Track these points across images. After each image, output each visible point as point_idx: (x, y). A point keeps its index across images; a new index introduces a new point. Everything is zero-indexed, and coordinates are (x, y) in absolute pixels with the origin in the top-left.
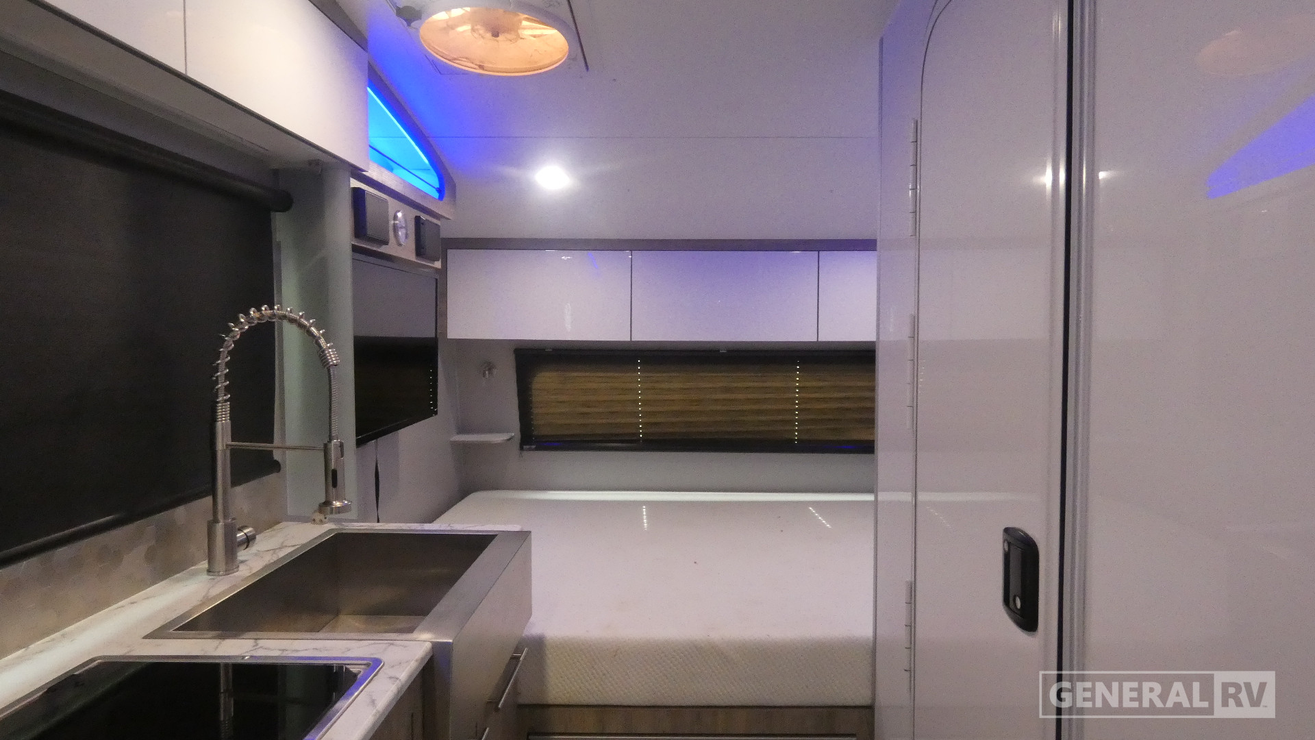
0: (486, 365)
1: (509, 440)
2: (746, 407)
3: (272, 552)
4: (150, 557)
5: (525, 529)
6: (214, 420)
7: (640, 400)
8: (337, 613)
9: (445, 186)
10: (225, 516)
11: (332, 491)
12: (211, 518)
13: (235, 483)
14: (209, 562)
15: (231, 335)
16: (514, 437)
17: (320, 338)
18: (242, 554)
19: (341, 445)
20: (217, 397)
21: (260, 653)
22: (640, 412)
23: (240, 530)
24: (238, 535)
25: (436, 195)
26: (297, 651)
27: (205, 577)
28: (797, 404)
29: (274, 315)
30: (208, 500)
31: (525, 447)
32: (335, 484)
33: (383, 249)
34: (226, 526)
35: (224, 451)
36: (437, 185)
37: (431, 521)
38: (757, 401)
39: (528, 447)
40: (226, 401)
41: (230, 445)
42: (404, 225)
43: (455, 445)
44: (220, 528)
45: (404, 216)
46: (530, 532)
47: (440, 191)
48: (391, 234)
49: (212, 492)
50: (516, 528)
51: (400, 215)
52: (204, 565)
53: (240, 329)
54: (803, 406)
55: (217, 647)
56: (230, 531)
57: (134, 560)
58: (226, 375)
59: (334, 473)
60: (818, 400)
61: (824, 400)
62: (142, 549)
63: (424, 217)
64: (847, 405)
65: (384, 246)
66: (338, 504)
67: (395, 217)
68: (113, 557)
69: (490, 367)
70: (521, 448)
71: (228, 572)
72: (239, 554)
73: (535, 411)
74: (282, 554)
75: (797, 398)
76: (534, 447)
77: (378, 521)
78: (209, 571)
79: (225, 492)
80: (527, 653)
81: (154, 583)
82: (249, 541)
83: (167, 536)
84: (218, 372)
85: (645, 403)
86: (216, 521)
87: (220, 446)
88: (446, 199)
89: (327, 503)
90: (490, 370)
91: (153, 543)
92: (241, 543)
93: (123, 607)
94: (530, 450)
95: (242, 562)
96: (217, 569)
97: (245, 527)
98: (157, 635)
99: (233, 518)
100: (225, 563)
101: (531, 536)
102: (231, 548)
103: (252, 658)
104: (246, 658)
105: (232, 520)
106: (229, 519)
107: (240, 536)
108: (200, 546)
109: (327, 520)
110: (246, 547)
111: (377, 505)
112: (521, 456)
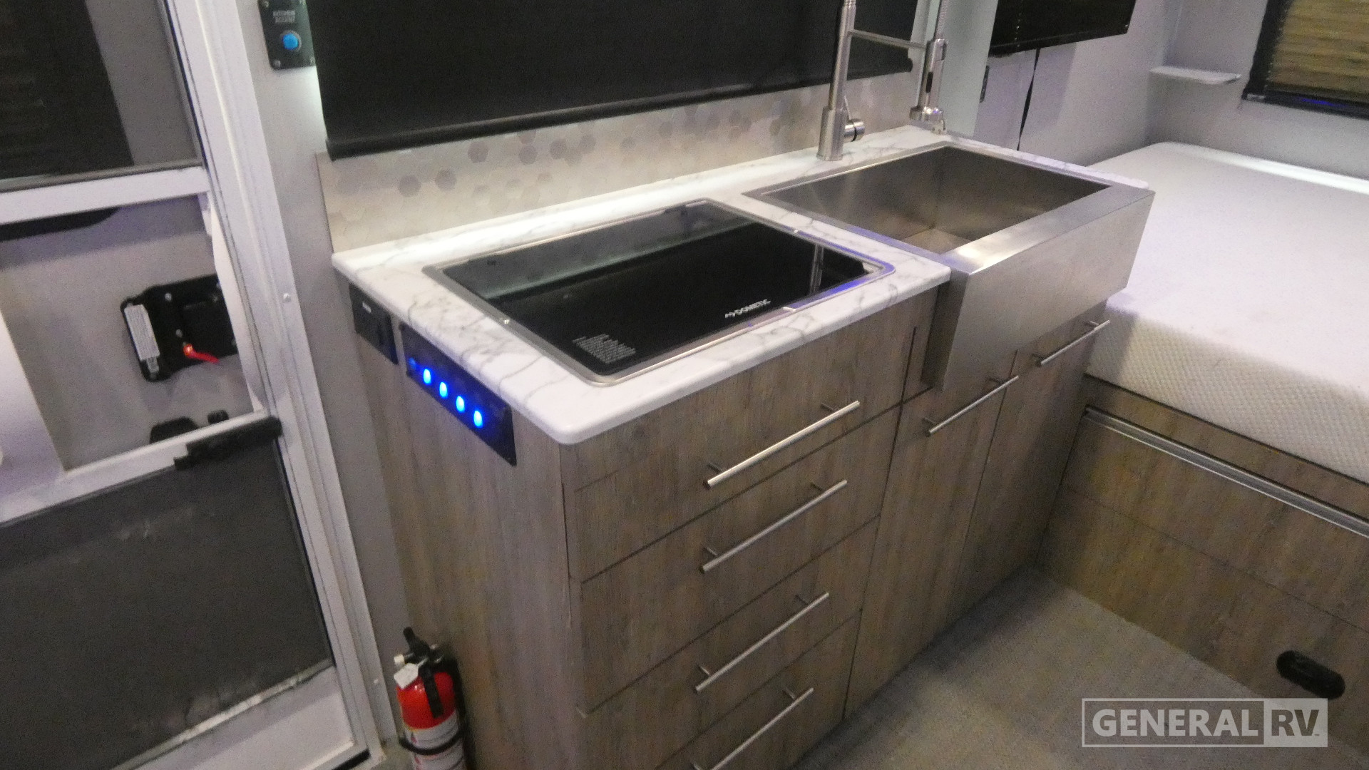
1: (1229, 82)
3: (878, 150)
4: (775, 129)
5: (1151, 189)
8: (932, 226)
10: (838, 105)
11: (927, 96)
12: (826, 104)
13: (848, 79)
14: (820, 147)
16: (1239, 79)
18: (848, 146)
19: (943, 47)
21: (809, 231)
23: (851, 122)
24: (847, 127)
26: (835, 238)
27: (814, 159)
30: (827, 86)
31: (1250, 96)
32: (928, 89)
34: (836, 115)
35: (846, 37)
37: (1086, 162)
39: (1254, 96)
41: (852, 32)
43: (1156, 78)
44: (832, 114)
46: (1153, 194)
49: (830, 80)
50: (1141, 184)
52: (816, 149)
56: (841, 120)
57: (762, 126)
59: (930, 76)
62: (769, 121)
66: (928, 111)
68: (741, 123)
70: (1244, 97)
71: (832, 158)
72: (845, 145)
73: (1282, 47)
74: (885, 154)
76: (1262, 97)
77: (1018, 150)
78: (819, 155)
79: (840, 84)
80: (1106, 327)
81: (775, 154)
82: (856, 134)
83: (791, 114)
86: (829, 108)
87: (842, 32)
89: (919, 108)
92: (847, 135)
94: (1258, 101)
95: (850, 153)
96: (824, 153)
97: (857, 120)
98: (754, 195)
99: (845, 108)
100: (832, 151)
101: (1153, 197)
102: (839, 137)
103: (800, 232)
104: (796, 231)
105: (844, 109)
106: (841, 109)
107: (849, 127)
108: (814, 131)
109: (946, 131)
110: (854, 140)
111: (1021, 132)
112: (1240, 107)
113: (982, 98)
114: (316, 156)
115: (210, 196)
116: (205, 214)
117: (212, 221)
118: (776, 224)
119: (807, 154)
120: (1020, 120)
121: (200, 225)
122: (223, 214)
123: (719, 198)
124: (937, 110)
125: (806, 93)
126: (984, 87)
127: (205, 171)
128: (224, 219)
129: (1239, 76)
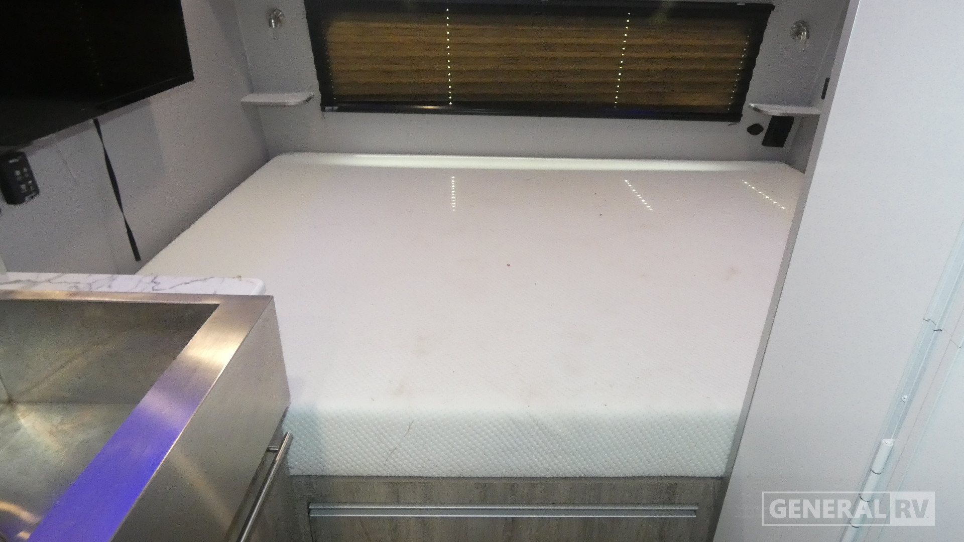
0: (271, 13)
1: (307, 100)
2: (566, 67)
7: (449, 57)
16: (313, 96)
22: (450, 71)
28: (621, 65)
31: (327, 108)
38: (576, 60)
39: (331, 108)
43: (247, 107)
54: (627, 67)
60: (646, 59)
61: (652, 60)
64: (674, 66)
69: (277, 16)
70: (323, 110)
73: (334, 67)
75: (622, 58)
76: (336, 108)
85: (455, 60)
90: (277, 19)
94: (333, 111)
111: (122, 211)
112: (323, 118)
129: (312, 94)
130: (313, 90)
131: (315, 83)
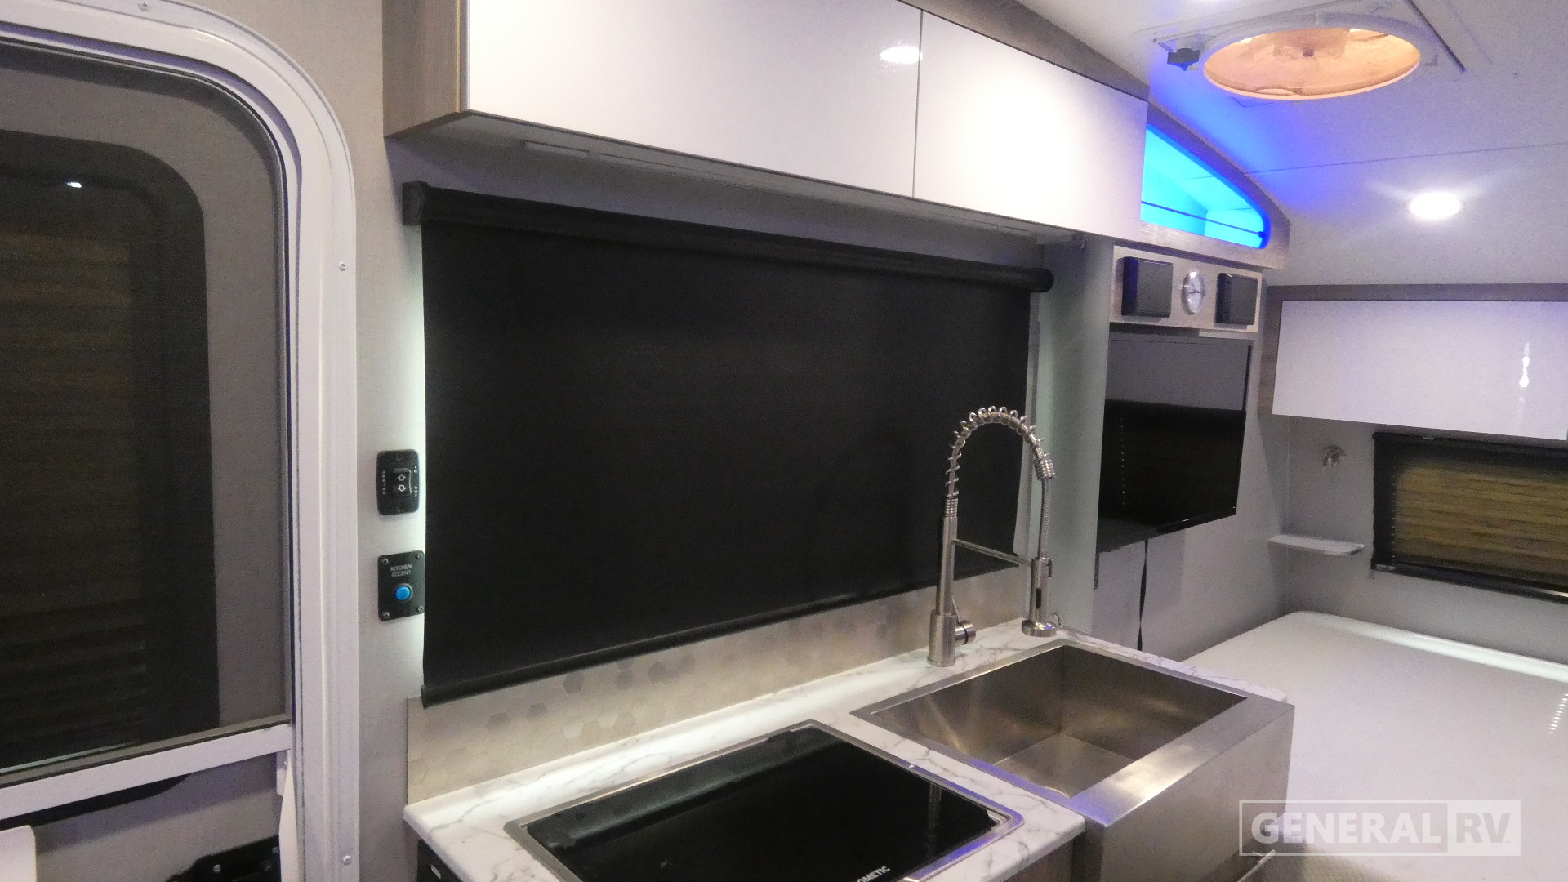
0: (1328, 450)
1: (1353, 553)
3: (992, 651)
4: (882, 632)
5: (1290, 701)
6: (943, 515)
8: (1060, 729)
9: (1275, 226)
10: (946, 610)
11: (1037, 612)
12: (933, 609)
13: (956, 578)
14: (930, 648)
15: (963, 433)
16: (1362, 549)
17: (1037, 446)
18: (961, 648)
19: (1050, 563)
20: (947, 493)
21: (925, 766)
23: (961, 624)
24: (957, 630)
25: (1256, 241)
26: (955, 775)
27: (924, 663)
29: (998, 417)
30: (934, 589)
31: (1379, 566)
32: (1038, 605)
33: (1164, 322)
34: (945, 619)
35: (949, 546)
36: (1260, 228)
39: (1385, 566)
40: (955, 497)
41: (955, 542)
42: (1198, 288)
43: (1276, 549)
44: (940, 619)
45: (1199, 277)
46: (1293, 708)
47: (1264, 235)
48: (1176, 301)
49: (936, 580)
51: (1193, 275)
52: (926, 650)
53: (970, 428)
55: (896, 745)
56: (950, 624)
57: (868, 632)
58: (957, 472)
59: (1039, 592)
62: (874, 626)
63: (1230, 272)
65: (1164, 319)
66: (1041, 626)
67: (1186, 280)
68: (847, 629)
69: (1335, 453)
70: (1373, 567)
71: (944, 664)
72: (956, 648)
73: (1399, 519)
74: (1001, 656)
76: (1392, 568)
77: (1139, 650)
78: (930, 659)
79: (947, 585)
81: (883, 658)
82: (967, 637)
83: (897, 618)
84: (949, 468)
86: (937, 612)
87: (946, 542)
88: (1271, 244)
89: (1031, 622)
90: (1335, 458)
91: (884, 622)
92: (958, 638)
93: (851, 675)
94: (1387, 571)
95: (962, 656)
96: (935, 658)
97: (966, 622)
98: (862, 713)
99: (954, 613)
100: (944, 654)
101: (1293, 713)
102: (950, 640)
103: (917, 768)
104: (912, 766)
105: (952, 615)
106: (950, 614)
107: (959, 630)
108: (923, 632)
109: (1061, 626)
110: (965, 643)
111: (1141, 616)
112: (1371, 577)
113: (1096, 585)
114: (408, 700)
115: (290, 754)
116: (280, 773)
117: (285, 782)
118: (887, 754)
119: (917, 657)
120: (1138, 608)
121: (273, 783)
122: (299, 771)
123: (826, 720)
124: (1050, 625)
125: (912, 596)
126: (1096, 574)
127: (291, 728)
128: (299, 776)
129: (1362, 546)
130: (1366, 542)
131: (1369, 534)
